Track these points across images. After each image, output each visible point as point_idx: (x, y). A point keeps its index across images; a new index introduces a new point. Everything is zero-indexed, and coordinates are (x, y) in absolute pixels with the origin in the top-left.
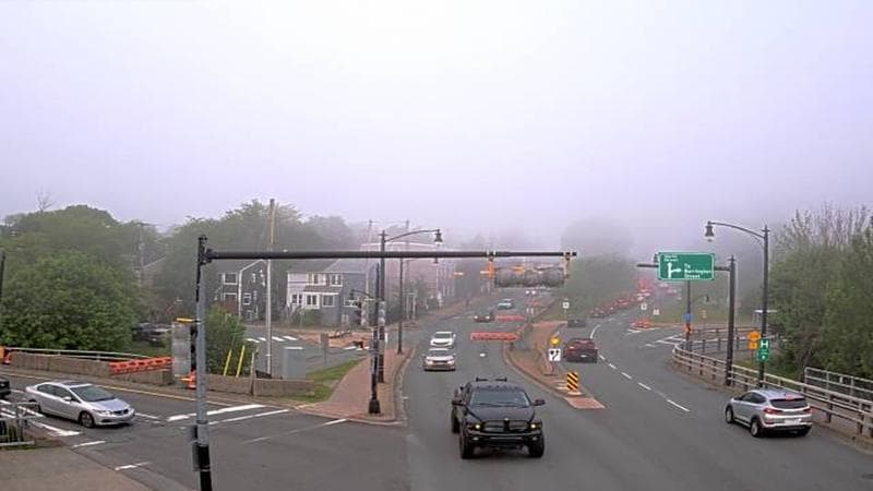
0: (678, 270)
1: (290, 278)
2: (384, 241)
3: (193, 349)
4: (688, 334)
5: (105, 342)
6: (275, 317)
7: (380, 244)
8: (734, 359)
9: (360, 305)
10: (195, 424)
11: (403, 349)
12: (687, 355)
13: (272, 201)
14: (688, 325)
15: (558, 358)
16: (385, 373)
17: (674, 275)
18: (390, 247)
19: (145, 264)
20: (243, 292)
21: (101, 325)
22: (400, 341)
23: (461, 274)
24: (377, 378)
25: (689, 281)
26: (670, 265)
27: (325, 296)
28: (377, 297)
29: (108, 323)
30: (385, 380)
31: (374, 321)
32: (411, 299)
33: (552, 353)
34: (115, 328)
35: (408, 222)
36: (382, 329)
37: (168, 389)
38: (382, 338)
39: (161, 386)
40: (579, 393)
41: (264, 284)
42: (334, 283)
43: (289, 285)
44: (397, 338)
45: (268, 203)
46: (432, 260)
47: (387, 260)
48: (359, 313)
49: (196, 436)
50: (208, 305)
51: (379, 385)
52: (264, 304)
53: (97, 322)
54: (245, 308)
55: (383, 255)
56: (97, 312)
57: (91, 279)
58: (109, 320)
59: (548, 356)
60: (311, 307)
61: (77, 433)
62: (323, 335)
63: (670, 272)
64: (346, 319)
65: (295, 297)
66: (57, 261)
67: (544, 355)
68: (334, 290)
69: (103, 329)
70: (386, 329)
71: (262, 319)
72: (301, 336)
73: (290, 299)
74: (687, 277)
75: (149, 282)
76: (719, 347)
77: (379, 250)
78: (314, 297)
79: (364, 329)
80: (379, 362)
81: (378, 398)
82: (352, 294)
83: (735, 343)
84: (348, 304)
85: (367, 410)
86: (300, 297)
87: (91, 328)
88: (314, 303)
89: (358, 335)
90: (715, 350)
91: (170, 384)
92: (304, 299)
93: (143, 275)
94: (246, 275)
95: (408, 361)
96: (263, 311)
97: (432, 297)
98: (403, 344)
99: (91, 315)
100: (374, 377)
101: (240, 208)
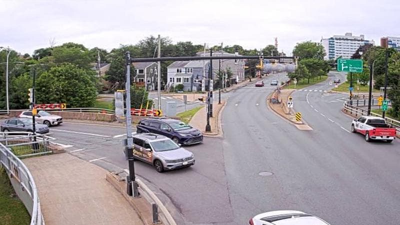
0: (347, 67)
1: (169, 70)
2: (211, 52)
3: (125, 105)
4: (351, 97)
5: (83, 104)
6: (162, 88)
7: (210, 54)
8: (371, 109)
9: (201, 82)
10: (126, 138)
11: (221, 102)
12: (350, 107)
13: (159, 36)
14: (351, 92)
15: (292, 106)
16: (213, 113)
17: (344, 69)
18: (215, 54)
19: (101, 67)
20: (147, 77)
21: (82, 96)
22: (220, 98)
23: (247, 67)
24: (210, 115)
25: (351, 73)
26: (343, 64)
27: (185, 79)
28: (209, 78)
29: (85, 95)
30: (213, 116)
31: (207, 88)
32: (225, 78)
33: (289, 103)
34: (88, 97)
35: (222, 44)
36: (211, 93)
37: (113, 123)
38: (211, 96)
39: (110, 122)
40: (301, 123)
41: (156, 73)
42: (189, 72)
43: (168, 74)
44: (218, 97)
45: (157, 37)
46: (234, 60)
47: (213, 60)
48: (201, 85)
49: (127, 144)
50: (131, 84)
51: (210, 119)
52: (157, 83)
53: (80, 95)
54: (148, 85)
55: (211, 59)
56: (80, 90)
57: (76, 75)
58: (85, 93)
59: (287, 105)
60: (179, 83)
61: (72, 146)
62: (184, 96)
63: (343, 68)
64: (195, 88)
65: (171, 79)
66: (60, 69)
67: (286, 105)
68: (189, 75)
69: (83, 98)
70: (213, 92)
71: (156, 89)
72: (174, 97)
73: (169, 80)
74: (350, 70)
75: (103, 75)
76: (365, 103)
77: (209, 56)
78: (180, 79)
79: (203, 93)
80: (210, 107)
81: (210, 124)
82: (197, 77)
83: (372, 102)
84: (195, 81)
85: (205, 130)
86: (174, 79)
87: (77, 98)
88: (180, 81)
89: (200, 96)
90: (363, 105)
91: (114, 121)
92: (175, 80)
93: (100, 72)
94: (148, 69)
95: (224, 107)
96: (156, 86)
97: (234, 78)
98: (221, 99)
99: (77, 91)
100: (208, 114)
101: (145, 39)
